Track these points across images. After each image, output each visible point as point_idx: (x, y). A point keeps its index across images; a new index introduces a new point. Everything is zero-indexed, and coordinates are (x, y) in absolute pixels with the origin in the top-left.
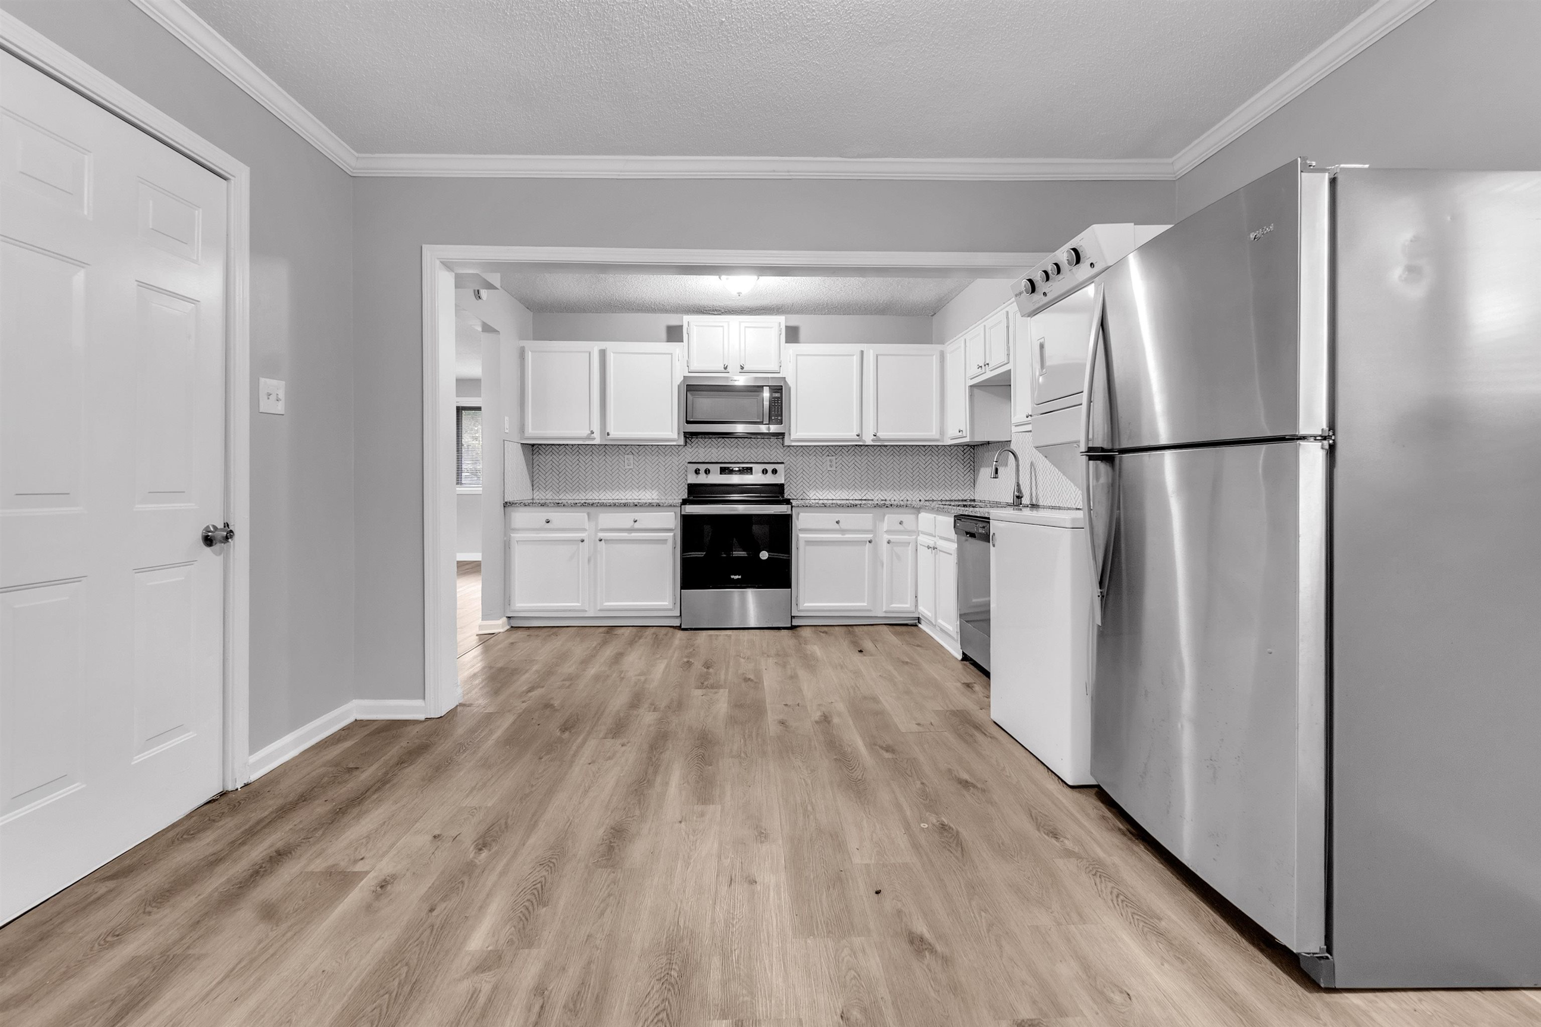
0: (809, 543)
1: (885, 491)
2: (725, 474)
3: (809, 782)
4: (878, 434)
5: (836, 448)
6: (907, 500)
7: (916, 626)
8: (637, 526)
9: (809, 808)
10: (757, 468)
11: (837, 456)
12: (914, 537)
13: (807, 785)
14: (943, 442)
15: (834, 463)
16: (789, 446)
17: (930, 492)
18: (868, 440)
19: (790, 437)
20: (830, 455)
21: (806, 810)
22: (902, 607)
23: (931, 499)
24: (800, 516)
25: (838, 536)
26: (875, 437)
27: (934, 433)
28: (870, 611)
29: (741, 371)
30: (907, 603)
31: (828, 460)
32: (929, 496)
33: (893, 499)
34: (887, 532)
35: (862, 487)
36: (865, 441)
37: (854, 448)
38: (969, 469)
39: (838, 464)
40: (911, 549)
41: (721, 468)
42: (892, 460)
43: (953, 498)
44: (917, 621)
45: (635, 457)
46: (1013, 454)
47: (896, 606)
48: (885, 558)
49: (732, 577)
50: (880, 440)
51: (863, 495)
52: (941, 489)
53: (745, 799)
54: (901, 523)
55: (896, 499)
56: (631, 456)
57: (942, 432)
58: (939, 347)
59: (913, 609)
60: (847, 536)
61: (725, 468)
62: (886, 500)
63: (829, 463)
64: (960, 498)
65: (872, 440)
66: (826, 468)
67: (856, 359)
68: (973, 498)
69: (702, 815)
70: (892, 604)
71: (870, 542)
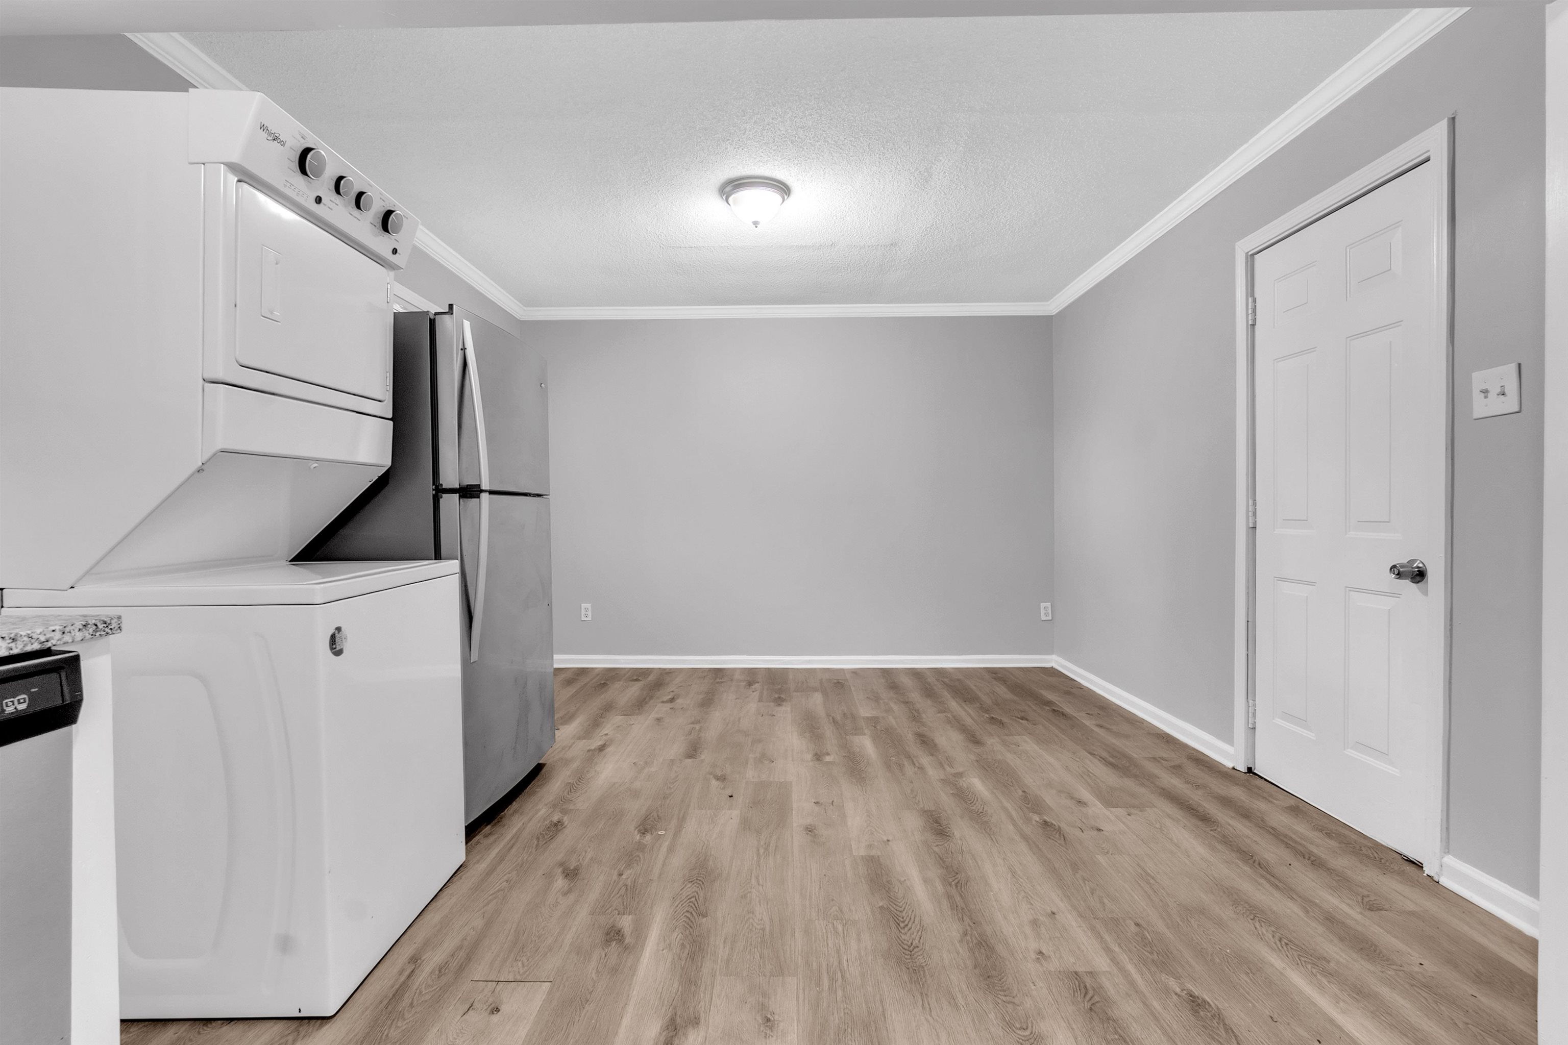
3: (754, 881)
9: (762, 851)
13: (757, 878)
21: (766, 849)
53: (829, 861)
69: (870, 846)
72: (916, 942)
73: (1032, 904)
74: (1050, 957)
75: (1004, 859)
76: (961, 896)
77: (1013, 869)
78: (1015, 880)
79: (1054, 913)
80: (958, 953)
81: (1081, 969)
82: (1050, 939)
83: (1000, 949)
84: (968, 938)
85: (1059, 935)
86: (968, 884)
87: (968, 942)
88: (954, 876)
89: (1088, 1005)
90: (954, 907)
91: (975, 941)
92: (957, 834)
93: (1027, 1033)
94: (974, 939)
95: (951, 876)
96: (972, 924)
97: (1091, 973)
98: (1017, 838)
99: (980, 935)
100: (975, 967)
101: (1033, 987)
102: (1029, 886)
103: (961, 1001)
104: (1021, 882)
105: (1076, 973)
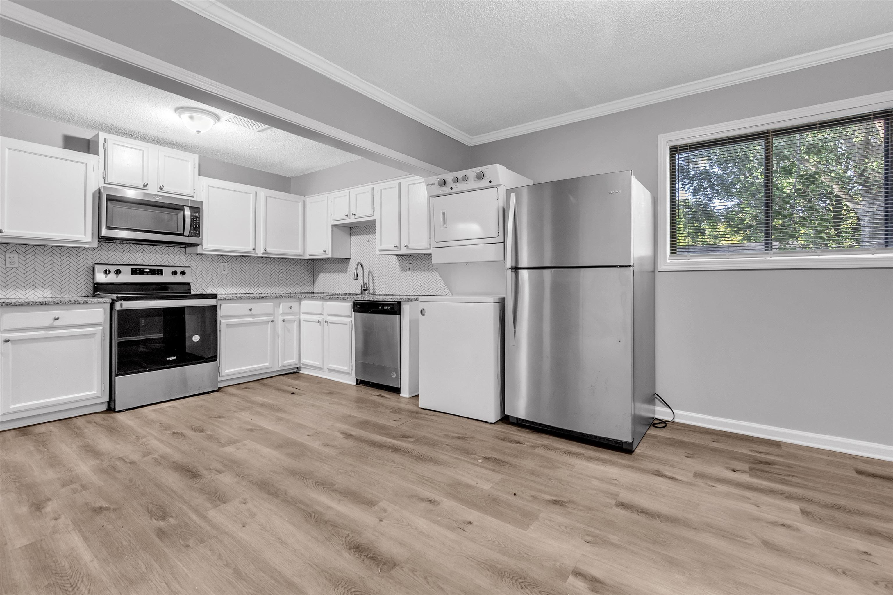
0: (229, 326)
1: (261, 288)
2: (137, 274)
4: (267, 249)
5: (228, 257)
6: (275, 293)
7: (296, 372)
8: (57, 323)
10: (167, 271)
11: (229, 263)
12: (298, 316)
14: (304, 257)
15: (226, 268)
16: (201, 254)
17: (289, 288)
18: (260, 253)
19: (202, 248)
20: (223, 262)
22: (291, 362)
23: (289, 292)
24: (222, 307)
25: (250, 319)
26: (265, 251)
27: (300, 251)
28: (270, 368)
29: (159, 190)
30: (293, 359)
31: (222, 266)
32: (288, 291)
33: (266, 293)
34: (282, 314)
35: (246, 285)
36: (257, 254)
37: (240, 258)
38: (311, 274)
39: (229, 269)
40: (296, 324)
41: (132, 269)
42: (266, 267)
43: (302, 292)
44: (297, 370)
45: (20, 256)
46: (361, 266)
47: (287, 362)
48: (280, 332)
49: (168, 359)
50: (267, 253)
51: (246, 291)
52: (295, 286)
54: (291, 308)
55: (268, 293)
56: (16, 256)
57: (304, 250)
58: (302, 198)
59: (297, 362)
60: (256, 319)
61: (136, 269)
62: (262, 294)
63: (222, 268)
64: (306, 292)
65: (262, 253)
66: (220, 271)
67: (252, 196)
68: (312, 291)
70: (284, 361)
71: (272, 322)
72: (305, 481)
73: (259, 525)
74: (240, 504)
75: (295, 551)
76: (303, 509)
77: (284, 545)
78: (278, 537)
79: (243, 526)
80: (283, 486)
81: (223, 506)
82: (242, 512)
83: (266, 496)
84: (283, 493)
85: (237, 516)
86: (305, 518)
87: (282, 491)
88: (317, 518)
89: (218, 493)
90: (301, 502)
91: (279, 493)
92: (346, 555)
93: (241, 476)
94: (280, 494)
95: (319, 518)
96: (286, 499)
97: (217, 507)
98: (296, 580)
99: (279, 497)
100: (273, 485)
101: (244, 489)
102: (266, 537)
103: (271, 473)
104: (273, 537)
105: (225, 503)
